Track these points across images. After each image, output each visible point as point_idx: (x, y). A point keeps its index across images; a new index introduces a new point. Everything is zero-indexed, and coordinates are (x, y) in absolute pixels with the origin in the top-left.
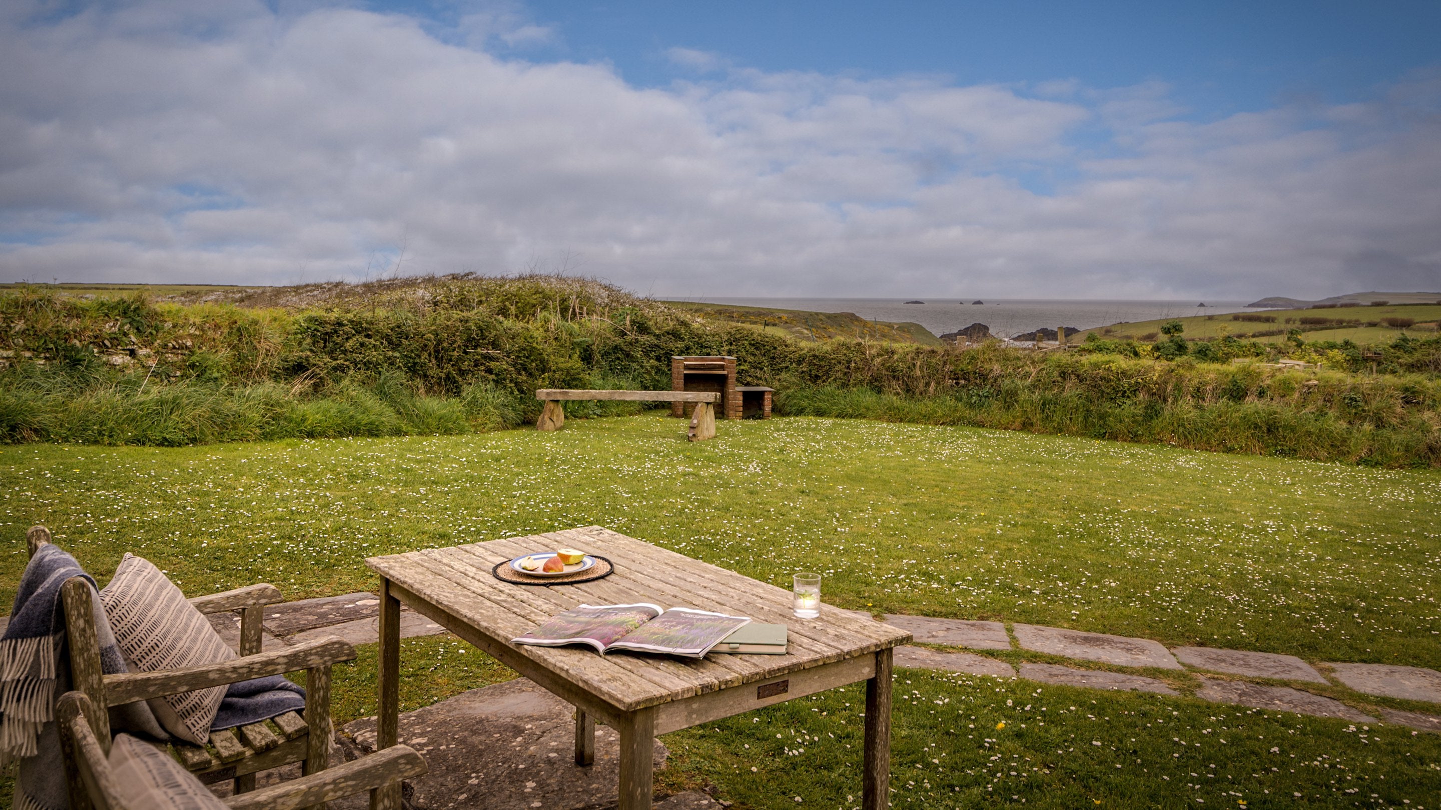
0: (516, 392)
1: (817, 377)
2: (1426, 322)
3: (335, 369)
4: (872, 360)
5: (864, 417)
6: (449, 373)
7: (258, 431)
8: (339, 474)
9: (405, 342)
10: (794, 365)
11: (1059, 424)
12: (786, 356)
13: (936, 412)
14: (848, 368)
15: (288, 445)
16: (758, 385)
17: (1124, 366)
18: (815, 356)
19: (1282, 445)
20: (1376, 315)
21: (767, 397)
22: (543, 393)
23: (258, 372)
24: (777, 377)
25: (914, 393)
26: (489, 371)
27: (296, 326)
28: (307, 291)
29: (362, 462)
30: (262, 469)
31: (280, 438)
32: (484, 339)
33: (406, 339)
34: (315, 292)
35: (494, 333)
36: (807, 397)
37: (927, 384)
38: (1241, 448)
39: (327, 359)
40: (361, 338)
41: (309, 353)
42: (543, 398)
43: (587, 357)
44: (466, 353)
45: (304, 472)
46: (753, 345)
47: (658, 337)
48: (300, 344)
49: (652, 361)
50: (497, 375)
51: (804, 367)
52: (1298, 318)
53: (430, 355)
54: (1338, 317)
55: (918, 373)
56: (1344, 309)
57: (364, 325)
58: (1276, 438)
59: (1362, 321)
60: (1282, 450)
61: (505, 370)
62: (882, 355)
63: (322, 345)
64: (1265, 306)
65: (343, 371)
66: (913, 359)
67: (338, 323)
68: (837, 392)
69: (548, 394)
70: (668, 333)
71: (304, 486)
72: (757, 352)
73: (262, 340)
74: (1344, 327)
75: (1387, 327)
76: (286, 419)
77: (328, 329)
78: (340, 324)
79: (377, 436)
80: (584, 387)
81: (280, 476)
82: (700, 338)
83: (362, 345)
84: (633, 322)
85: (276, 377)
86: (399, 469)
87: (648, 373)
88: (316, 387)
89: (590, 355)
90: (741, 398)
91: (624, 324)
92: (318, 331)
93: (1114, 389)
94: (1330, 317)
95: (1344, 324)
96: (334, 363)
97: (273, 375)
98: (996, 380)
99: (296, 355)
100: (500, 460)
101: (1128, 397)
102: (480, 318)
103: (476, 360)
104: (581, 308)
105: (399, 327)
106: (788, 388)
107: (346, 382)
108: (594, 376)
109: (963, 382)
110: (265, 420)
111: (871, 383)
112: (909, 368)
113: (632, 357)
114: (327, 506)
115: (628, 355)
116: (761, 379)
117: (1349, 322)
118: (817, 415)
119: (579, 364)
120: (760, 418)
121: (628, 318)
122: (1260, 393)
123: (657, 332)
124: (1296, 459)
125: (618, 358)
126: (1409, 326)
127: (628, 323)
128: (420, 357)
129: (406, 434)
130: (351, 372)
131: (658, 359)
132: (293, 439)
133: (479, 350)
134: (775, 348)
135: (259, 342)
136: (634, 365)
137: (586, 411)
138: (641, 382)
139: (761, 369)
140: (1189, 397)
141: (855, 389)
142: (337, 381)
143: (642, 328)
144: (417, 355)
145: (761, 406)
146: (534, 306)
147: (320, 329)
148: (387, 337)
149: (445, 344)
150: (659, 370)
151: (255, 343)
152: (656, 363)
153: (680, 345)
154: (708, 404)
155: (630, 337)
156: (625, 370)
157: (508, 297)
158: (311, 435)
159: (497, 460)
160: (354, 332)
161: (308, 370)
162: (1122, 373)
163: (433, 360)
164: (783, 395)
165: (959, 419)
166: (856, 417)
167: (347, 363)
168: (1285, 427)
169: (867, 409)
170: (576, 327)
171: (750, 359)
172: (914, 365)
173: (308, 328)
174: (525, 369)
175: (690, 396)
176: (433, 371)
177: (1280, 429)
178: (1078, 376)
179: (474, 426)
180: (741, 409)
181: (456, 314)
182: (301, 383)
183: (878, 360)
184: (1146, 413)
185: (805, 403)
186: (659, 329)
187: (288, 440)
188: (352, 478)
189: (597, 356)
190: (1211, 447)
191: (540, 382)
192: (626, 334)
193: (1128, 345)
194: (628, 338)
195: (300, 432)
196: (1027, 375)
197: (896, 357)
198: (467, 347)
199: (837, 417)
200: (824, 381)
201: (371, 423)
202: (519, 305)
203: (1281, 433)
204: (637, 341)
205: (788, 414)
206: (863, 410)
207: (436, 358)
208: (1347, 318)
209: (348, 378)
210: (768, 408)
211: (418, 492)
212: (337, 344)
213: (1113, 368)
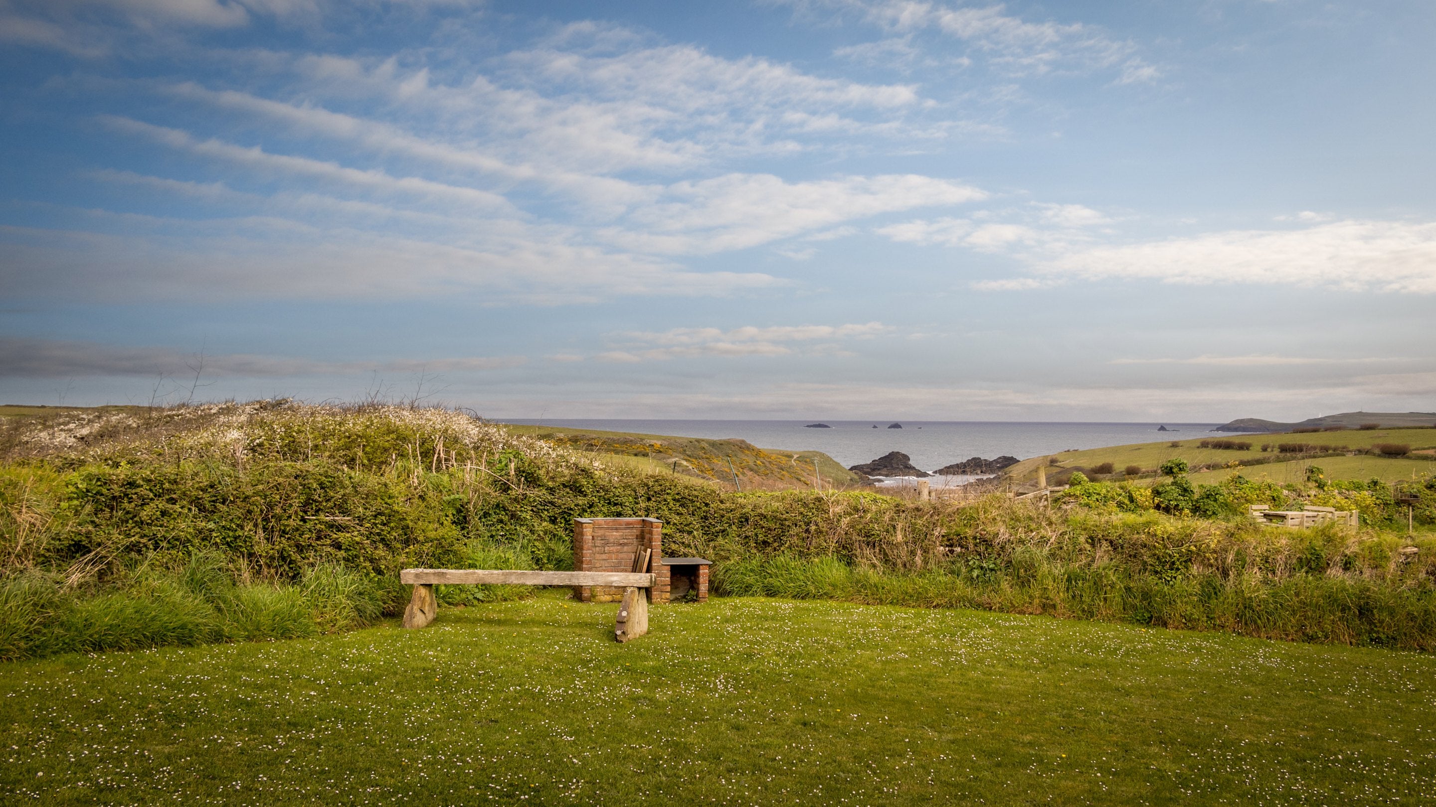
0: (373, 575)
1: (765, 543)
2: (1424, 449)
3: (129, 549)
4: (839, 521)
5: (831, 597)
6: (283, 549)
7: (22, 644)
8: (151, 713)
9: (223, 508)
10: (734, 527)
11: (1089, 606)
12: (723, 516)
13: (927, 591)
14: (807, 531)
15: (70, 665)
16: (686, 555)
17: (1171, 529)
18: (763, 516)
19: (1378, 632)
20: (1366, 440)
21: (704, 572)
22: (409, 575)
23: (18, 556)
24: (712, 544)
25: (894, 564)
26: (338, 546)
27: (71, 489)
28: (60, 424)
29: (179, 690)
30: (40, 709)
31: (55, 653)
32: (328, 501)
33: (223, 503)
34: (72, 426)
35: (342, 492)
36: (752, 571)
37: (913, 553)
38: (1326, 637)
39: (115, 535)
40: (162, 504)
41: (90, 528)
42: (411, 582)
43: (462, 520)
44: (304, 520)
45: (101, 713)
46: (678, 501)
47: (551, 490)
48: (77, 513)
49: (544, 524)
50: (347, 550)
51: (749, 530)
52: (1277, 445)
53: (256, 525)
54: (1322, 443)
55: (900, 537)
56: (1328, 433)
57: (167, 486)
58: (1371, 623)
59: (1351, 449)
60: (1378, 638)
61: (358, 543)
62: (851, 514)
63: (109, 515)
64: (1236, 430)
65: (139, 552)
66: (892, 519)
67: (129, 483)
68: (793, 564)
69: (417, 576)
70: (565, 486)
71: (107, 736)
72: (684, 511)
73: (24, 510)
74: (1331, 455)
75: (1379, 456)
76: (62, 624)
77: (116, 490)
78: (132, 484)
79: (190, 645)
80: (460, 564)
81: (67, 721)
82: (607, 491)
83: (164, 513)
84: (518, 471)
85: (44, 562)
86: (237, 703)
87: (541, 539)
88: (101, 575)
89: (465, 518)
90: (669, 574)
91: (508, 474)
92: (102, 495)
93: (1158, 558)
94: (1311, 443)
95: (1330, 452)
96: (127, 541)
97: (40, 560)
98: (1002, 548)
99: (69, 529)
100: (372, 682)
101: (1178, 569)
102: (322, 471)
103: (320, 531)
104: (447, 452)
105: (212, 487)
106: (728, 558)
107: (144, 567)
108: (472, 548)
109: (958, 549)
110: (32, 627)
111: (838, 552)
112: (887, 531)
113: (519, 518)
114: (146, 774)
115: (513, 516)
116: (689, 546)
117: (1335, 449)
118: (768, 595)
119: (455, 532)
120: (694, 601)
121: (512, 466)
122: (1346, 564)
123: (550, 484)
124: (1397, 650)
125: (501, 521)
126: (1404, 454)
127: (513, 473)
128: (242, 528)
129: (230, 639)
130: (151, 554)
131: (553, 521)
132: (74, 654)
133: (322, 516)
134: (707, 505)
135: (20, 512)
136: (523, 530)
137: (463, 595)
138: (533, 552)
139: (690, 533)
140: (1256, 569)
141: (817, 560)
142: (132, 565)
143: (532, 480)
144: (238, 526)
145: (694, 584)
146: (386, 450)
147: (104, 491)
148: (197, 502)
149: (278, 510)
150: (554, 535)
151: (14, 513)
152: (551, 526)
153: (581, 501)
154: (640, 588)
155: (517, 491)
156: (510, 538)
157: (351, 441)
158: (99, 647)
159: (368, 681)
160: (151, 495)
161: (90, 551)
162: (1168, 538)
163: (260, 531)
164: (721, 566)
165: (959, 600)
166: (821, 597)
167: (144, 540)
168: (1381, 609)
169: (834, 586)
170: (446, 478)
171: (675, 519)
172: (894, 527)
173: (88, 491)
174: (382, 540)
175: (615, 578)
176: (262, 547)
177: (1375, 611)
178: (1111, 542)
179: (319, 623)
180: (669, 588)
181: (289, 466)
182: (82, 570)
183: (846, 520)
184: (1203, 591)
185: (750, 579)
186: (552, 479)
187: (69, 657)
188: (173, 719)
189: (474, 520)
190: (1287, 635)
191: (402, 558)
192: (509, 488)
193: (1122, 488)
194: (513, 493)
195: (83, 643)
196: (1044, 541)
197: (869, 515)
198: (305, 512)
199: (794, 597)
200: (775, 550)
201: (183, 627)
202: (367, 449)
203: (1377, 616)
204: (525, 496)
205: (728, 594)
206: (828, 588)
207: (265, 529)
208: (1333, 444)
209: (147, 563)
210: (704, 587)
211: (274, 742)
212: (128, 513)
213: (1159, 532)
